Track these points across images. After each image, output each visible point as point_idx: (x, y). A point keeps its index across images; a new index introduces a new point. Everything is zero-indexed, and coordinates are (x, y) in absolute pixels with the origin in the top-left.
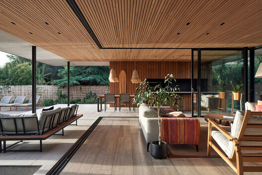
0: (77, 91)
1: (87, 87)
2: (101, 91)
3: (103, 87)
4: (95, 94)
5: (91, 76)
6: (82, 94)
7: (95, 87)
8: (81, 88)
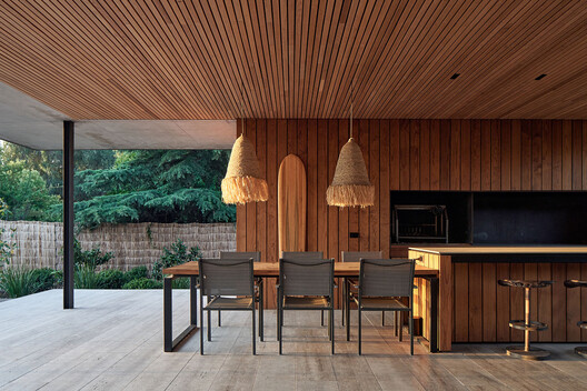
0: (137, 240)
1: (172, 228)
2: (217, 241)
3: (222, 227)
4: (195, 252)
5: (184, 191)
6: (153, 251)
7: (196, 229)
8: (149, 232)
